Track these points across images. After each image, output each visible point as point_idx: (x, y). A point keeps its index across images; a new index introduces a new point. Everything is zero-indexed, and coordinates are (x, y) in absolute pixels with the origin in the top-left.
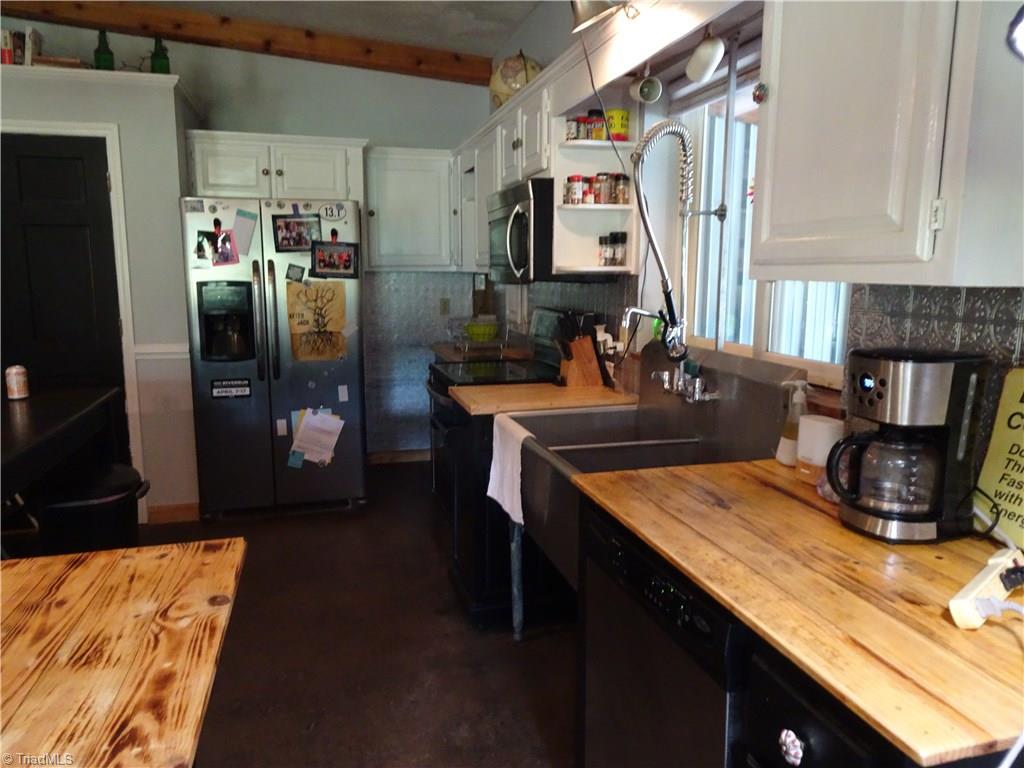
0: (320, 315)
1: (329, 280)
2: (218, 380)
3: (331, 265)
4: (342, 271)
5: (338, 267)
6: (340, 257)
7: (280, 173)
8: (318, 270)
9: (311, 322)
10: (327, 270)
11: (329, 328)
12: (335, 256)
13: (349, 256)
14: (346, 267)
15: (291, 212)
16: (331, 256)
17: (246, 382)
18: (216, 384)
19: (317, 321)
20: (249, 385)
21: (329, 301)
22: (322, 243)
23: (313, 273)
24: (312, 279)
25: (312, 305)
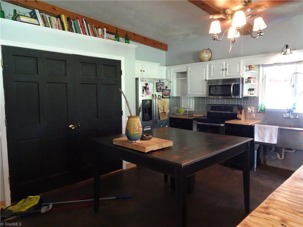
1: (165, 99)
2: (145, 126)
3: (165, 95)
4: (167, 97)
7: (144, 71)
11: (165, 111)
12: (166, 93)
13: (168, 93)
15: (159, 82)
17: (150, 126)
18: (145, 127)
19: (163, 109)
20: (151, 127)
21: (165, 104)
22: (164, 90)
23: (162, 97)
24: (162, 99)
25: (162, 105)
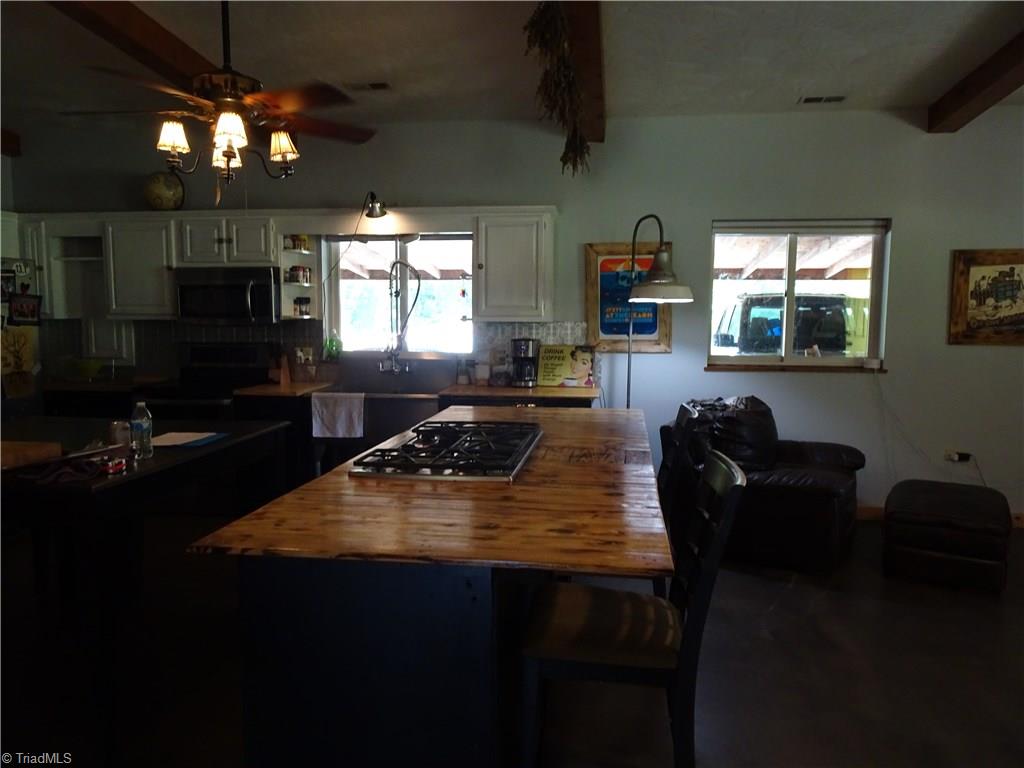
0: (18, 357)
1: (21, 327)
3: (22, 314)
4: (30, 319)
5: (27, 316)
6: (28, 307)
8: (15, 318)
9: (13, 364)
10: (21, 319)
11: (25, 368)
12: (25, 306)
13: (34, 306)
14: (33, 316)
16: (22, 306)
19: (16, 363)
21: (22, 345)
22: (16, 295)
23: (11, 321)
24: (9, 327)
25: (12, 349)
